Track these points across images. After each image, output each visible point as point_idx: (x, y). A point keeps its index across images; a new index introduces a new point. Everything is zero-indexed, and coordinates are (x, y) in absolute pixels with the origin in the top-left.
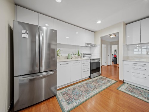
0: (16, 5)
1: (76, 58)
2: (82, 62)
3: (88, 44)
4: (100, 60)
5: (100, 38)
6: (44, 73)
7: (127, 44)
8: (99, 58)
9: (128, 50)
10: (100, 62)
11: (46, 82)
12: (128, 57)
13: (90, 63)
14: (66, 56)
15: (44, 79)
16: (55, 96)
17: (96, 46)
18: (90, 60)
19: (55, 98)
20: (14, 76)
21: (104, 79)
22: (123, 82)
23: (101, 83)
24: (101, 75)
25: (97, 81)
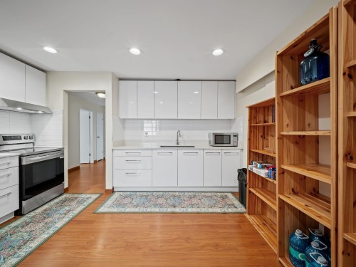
3: (12, 103)
4: (63, 154)
5: (62, 92)
7: (121, 117)
8: (61, 147)
9: (124, 128)
10: (63, 159)
12: (124, 141)
18: (21, 157)
21: (72, 200)
22: (113, 191)
23: (56, 216)
24: (66, 191)
25: (47, 214)
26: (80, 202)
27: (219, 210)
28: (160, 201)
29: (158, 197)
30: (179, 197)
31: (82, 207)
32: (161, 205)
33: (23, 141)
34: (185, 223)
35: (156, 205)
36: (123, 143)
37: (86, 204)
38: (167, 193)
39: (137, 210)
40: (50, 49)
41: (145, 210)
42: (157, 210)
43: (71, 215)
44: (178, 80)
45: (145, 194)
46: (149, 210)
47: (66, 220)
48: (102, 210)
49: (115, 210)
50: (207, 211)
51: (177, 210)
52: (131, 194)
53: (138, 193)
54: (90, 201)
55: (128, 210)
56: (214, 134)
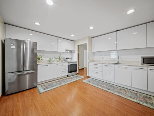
0: (5, 23)
1: (58, 61)
2: (61, 64)
3: (67, 50)
4: (77, 63)
5: (77, 46)
6: (28, 72)
7: (93, 51)
10: (77, 65)
11: (29, 77)
12: (94, 60)
13: (68, 65)
14: (48, 60)
15: (28, 75)
16: (36, 87)
17: (74, 52)
18: (68, 63)
19: (35, 88)
20: (6, 72)
21: (78, 76)
22: (89, 77)
23: (73, 79)
24: (78, 74)
25: (72, 78)
26: (80, 77)
27: (135, 101)
28: (104, 85)
29: (104, 84)
30: (114, 87)
31: (79, 79)
32: (103, 87)
33: (70, 59)
34: (109, 96)
35: (101, 86)
36: (94, 61)
37: (80, 78)
38: (109, 84)
39: (93, 85)
40: (72, 36)
41: (96, 86)
42: (100, 88)
43: (76, 80)
44: (117, 31)
45: (99, 81)
46: (97, 86)
47: (75, 80)
48: (84, 81)
49: (87, 82)
50: (126, 98)
51: (109, 91)
52: (94, 80)
53: (97, 80)
54: (82, 78)
55: (90, 84)
56: (142, 57)
